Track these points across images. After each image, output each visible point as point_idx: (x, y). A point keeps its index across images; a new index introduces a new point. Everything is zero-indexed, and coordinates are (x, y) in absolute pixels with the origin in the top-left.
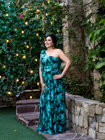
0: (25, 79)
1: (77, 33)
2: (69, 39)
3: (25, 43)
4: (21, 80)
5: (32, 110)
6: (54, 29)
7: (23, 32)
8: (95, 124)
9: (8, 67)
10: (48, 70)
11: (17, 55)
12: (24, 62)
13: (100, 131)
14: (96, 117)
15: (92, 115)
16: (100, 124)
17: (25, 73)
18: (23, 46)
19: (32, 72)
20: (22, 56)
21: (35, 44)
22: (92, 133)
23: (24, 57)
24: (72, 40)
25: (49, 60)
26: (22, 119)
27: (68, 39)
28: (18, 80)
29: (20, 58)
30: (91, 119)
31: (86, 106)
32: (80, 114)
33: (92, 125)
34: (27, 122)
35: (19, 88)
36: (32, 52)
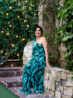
0: (8, 51)
1: (49, 16)
2: (43, 21)
3: (9, 23)
4: (5, 52)
5: (12, 75)
7: (7, 14)
8: (60, 88)
10: (37, 54)
11: (2, 32)
12: (8, 37)
14: (62, 82)
15: (59, 80)
17: (8, 46)
18: (7, 25)
19: (13, 45)
20: (6, 33)
21: (17, 24)
22: (58, 94)
23: (8, 34)
24: (45, 21)
28: (2, 52)
29: (4, 34)
30: (57, 83)
31: (53, 72)
32: (49, 79)
33: (58, 89)
34: (7, 85)
35: (3, 58)
36: (14, 31)
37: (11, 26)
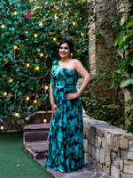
0: (37, 96)
2: (97, 46)
4: (32, 98)
5: (43, 138)
6: (77, 32)
7: (36, 36)
8: (118, 162)
9: (15, 81)
10: (60, 87)
11: (28, 65)
12: (37, 74)
13: (125, 171)
14: (121, 152)
15: (116, 149)
16: (126, 162)
17: (38, 89)
18: (35, 54)
19: (47, 88)
20: (34, 67)
21: (52, 52)
22: (115, 172)
23: (37, 68)
25: (62, 73)
26: (30, 150)
27: (94, 45)
28: (28, 98)
29: (31, 69)
30: (114, 154)
31: (108, 136)
32: (101, 146)
33: (116, 163)
34: (35, 155)
35: (29, 108)
36: (47, 63)
37: (42, 55)
